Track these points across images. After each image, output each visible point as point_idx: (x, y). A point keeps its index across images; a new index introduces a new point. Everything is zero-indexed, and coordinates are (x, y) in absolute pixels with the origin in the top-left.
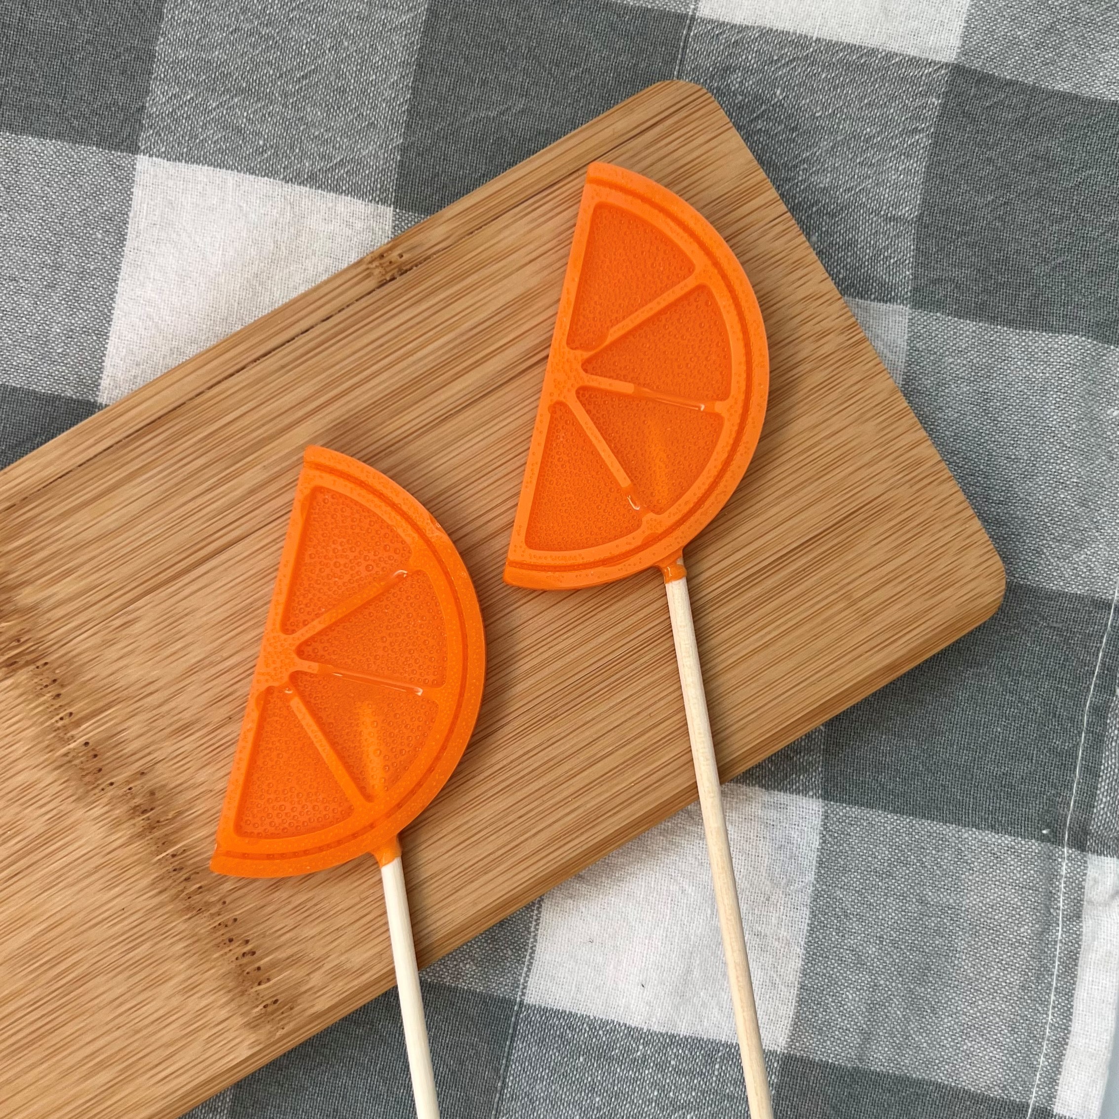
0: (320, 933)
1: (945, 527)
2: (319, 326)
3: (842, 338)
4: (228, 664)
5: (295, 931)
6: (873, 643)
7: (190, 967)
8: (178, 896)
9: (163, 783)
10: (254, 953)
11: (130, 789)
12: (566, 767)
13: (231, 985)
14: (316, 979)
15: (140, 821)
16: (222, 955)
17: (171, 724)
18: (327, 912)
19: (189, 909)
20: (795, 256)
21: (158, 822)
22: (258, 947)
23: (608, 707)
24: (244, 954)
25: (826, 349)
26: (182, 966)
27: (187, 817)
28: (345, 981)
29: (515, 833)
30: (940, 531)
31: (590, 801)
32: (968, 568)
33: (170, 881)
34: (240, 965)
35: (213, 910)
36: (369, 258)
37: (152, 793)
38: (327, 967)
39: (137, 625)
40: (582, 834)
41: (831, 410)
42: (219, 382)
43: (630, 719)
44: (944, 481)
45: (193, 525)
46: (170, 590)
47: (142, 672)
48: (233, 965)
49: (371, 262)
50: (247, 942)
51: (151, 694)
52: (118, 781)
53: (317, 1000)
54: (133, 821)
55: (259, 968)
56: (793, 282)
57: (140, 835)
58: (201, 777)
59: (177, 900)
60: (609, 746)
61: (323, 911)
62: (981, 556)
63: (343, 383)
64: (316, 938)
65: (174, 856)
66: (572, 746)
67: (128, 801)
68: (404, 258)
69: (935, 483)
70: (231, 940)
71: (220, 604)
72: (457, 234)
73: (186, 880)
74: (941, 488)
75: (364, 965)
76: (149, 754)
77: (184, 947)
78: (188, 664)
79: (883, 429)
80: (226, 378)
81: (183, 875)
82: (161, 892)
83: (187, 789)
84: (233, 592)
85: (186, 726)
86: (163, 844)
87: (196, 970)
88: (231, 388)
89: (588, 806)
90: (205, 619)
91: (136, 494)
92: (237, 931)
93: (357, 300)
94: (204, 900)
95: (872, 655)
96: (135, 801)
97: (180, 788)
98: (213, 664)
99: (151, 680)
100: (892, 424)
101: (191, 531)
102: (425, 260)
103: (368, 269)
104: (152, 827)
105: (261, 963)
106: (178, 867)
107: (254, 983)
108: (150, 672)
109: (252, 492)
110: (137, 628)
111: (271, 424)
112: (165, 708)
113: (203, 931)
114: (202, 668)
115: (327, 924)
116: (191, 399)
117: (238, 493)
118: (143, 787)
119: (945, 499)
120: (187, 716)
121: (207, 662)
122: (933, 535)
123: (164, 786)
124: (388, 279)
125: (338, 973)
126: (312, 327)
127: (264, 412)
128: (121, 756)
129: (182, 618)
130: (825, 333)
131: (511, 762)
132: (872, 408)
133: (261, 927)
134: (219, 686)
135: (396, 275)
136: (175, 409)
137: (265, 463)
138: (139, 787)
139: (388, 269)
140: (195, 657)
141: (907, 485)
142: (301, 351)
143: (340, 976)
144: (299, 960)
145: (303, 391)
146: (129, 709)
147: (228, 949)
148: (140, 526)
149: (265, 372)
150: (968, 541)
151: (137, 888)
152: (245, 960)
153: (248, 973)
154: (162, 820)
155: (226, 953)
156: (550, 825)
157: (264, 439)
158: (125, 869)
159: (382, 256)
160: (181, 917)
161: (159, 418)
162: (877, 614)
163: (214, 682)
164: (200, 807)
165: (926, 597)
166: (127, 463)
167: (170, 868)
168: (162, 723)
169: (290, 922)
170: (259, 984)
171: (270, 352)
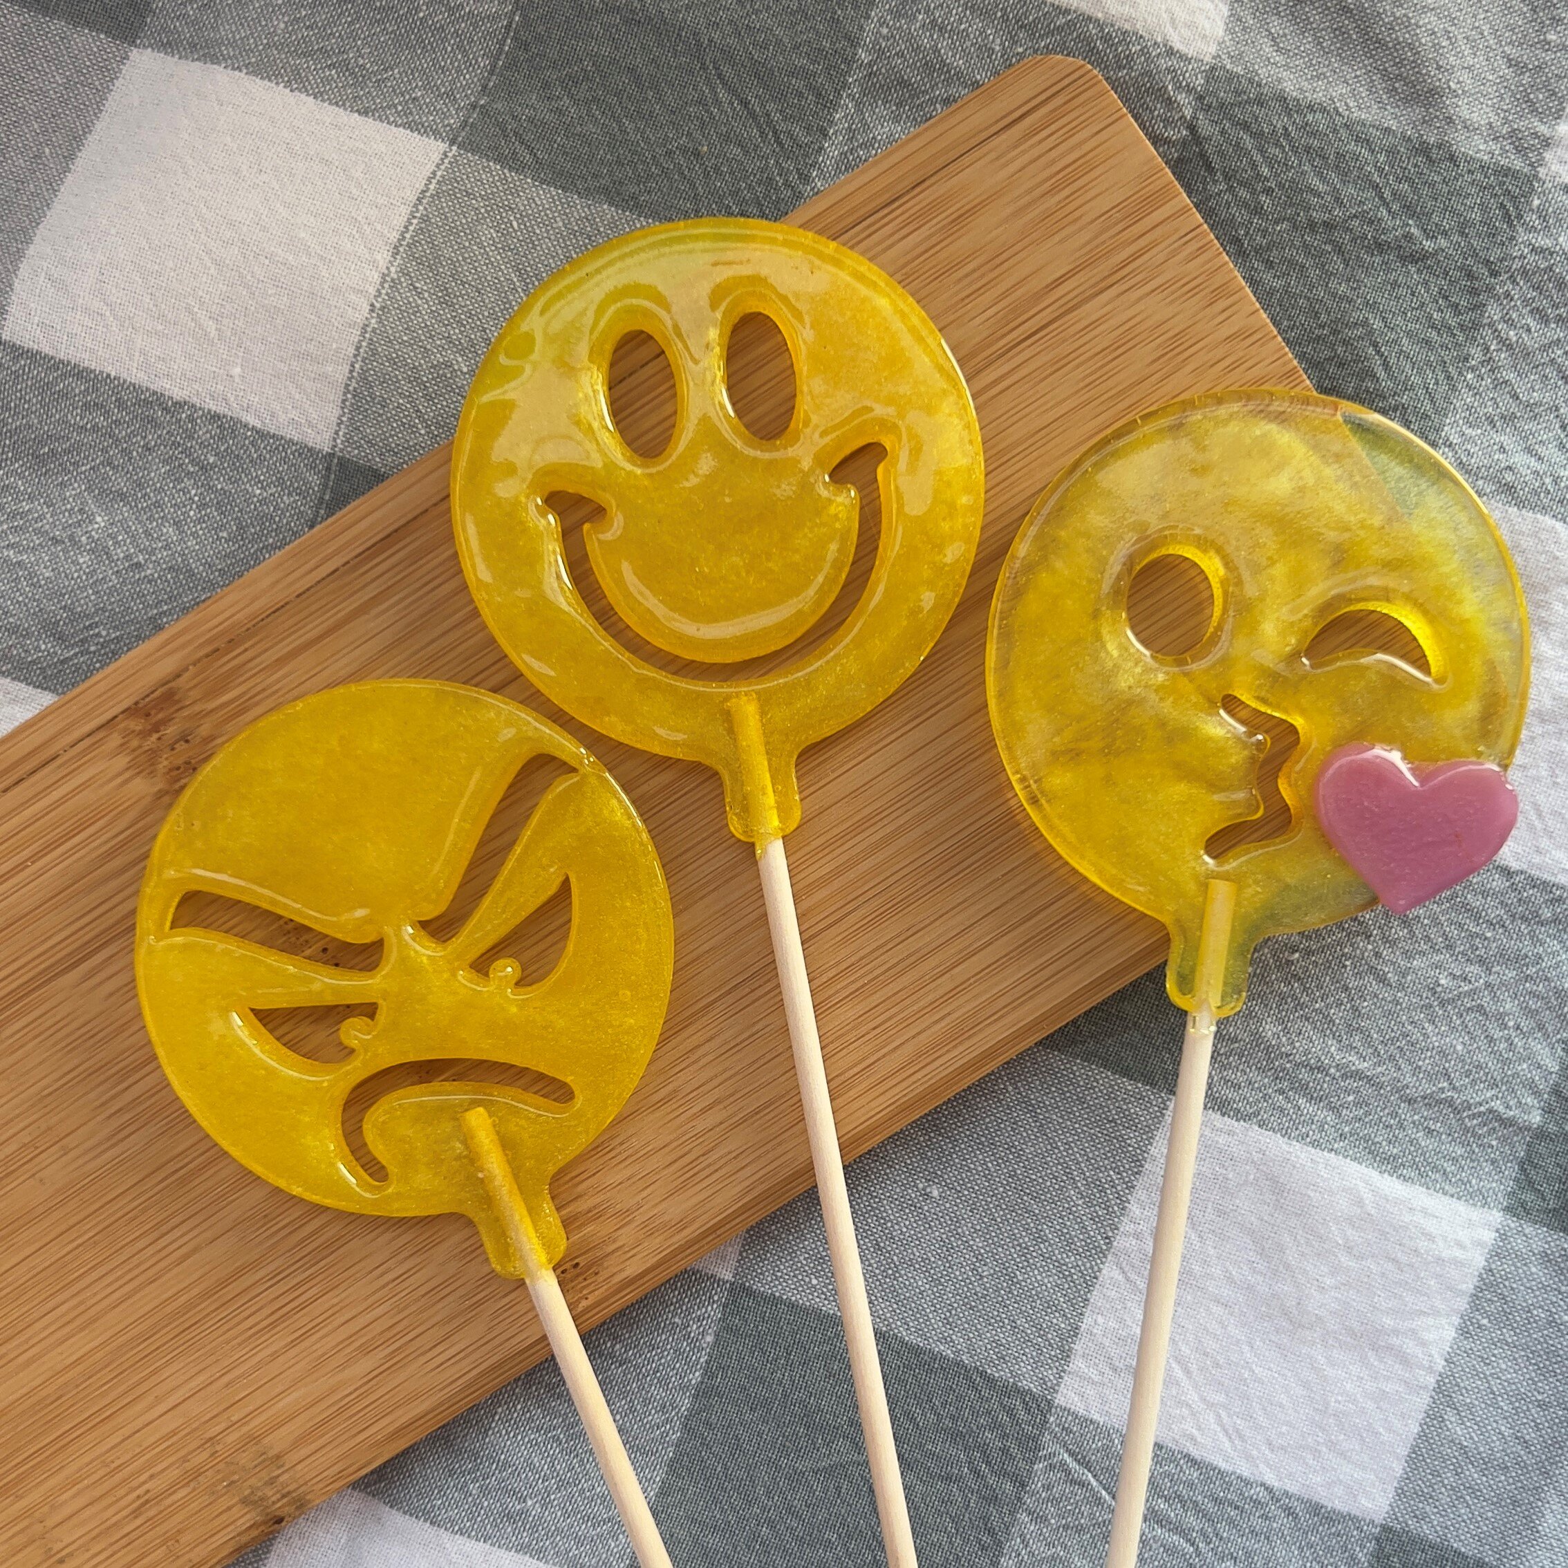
53: (628, 1263)
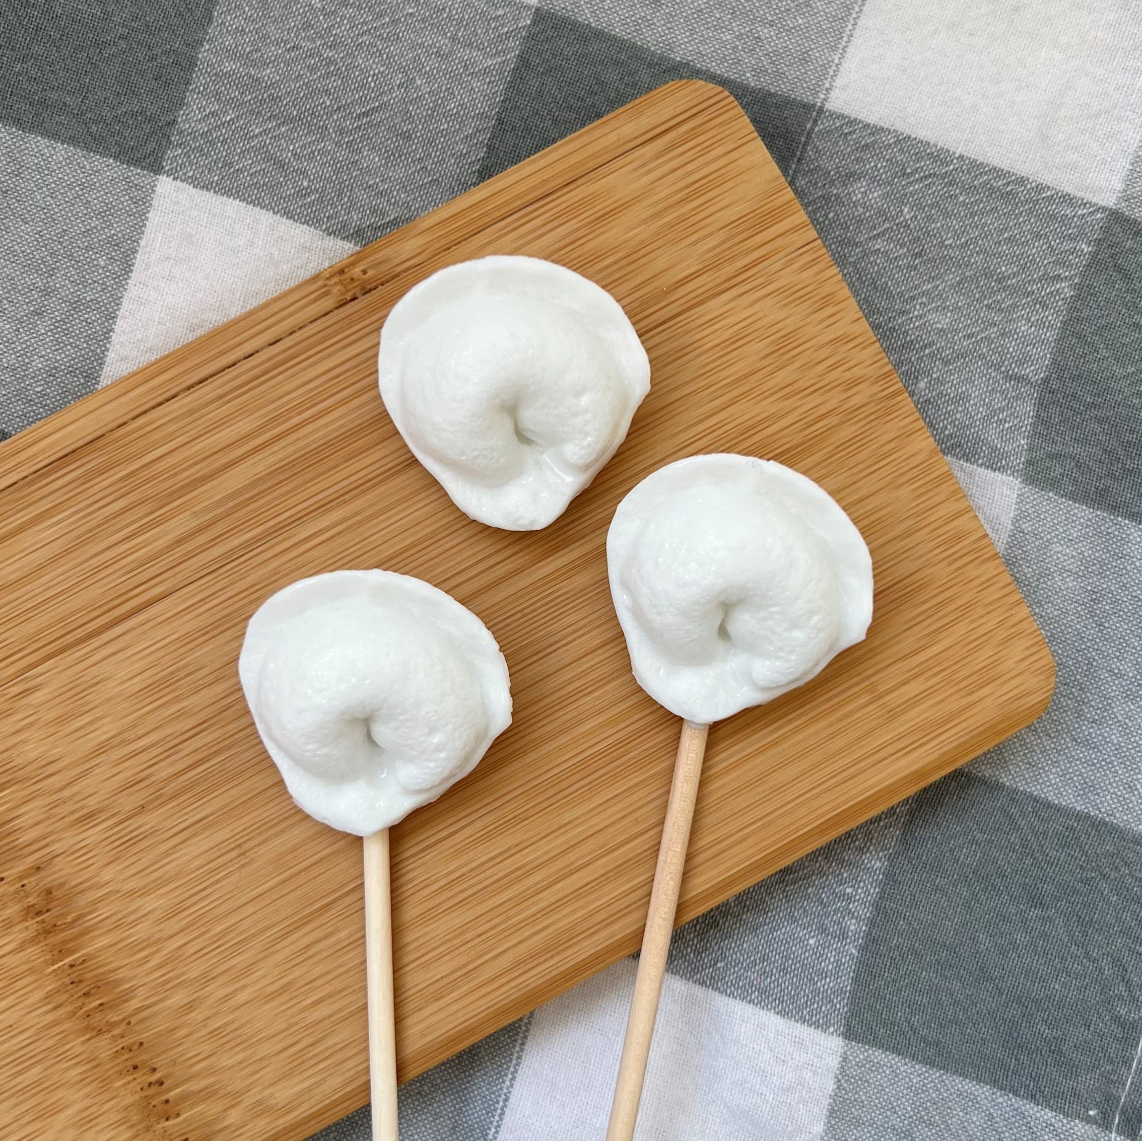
0: (240, 1063)
1: (988, 613)
2: (265, 351)
3: (876, 388)
4: (142, 744)
5: (213, 1058)
6: (899, 745)
7: (87, 1096)
8: (75, 1013)
9: (62, 880)
10: (161, 1084)
11: (23, 886)
12: (537, 877)
13: (135, 1118)
14: (234, 1116)
15: (32, 925)
16: (124, 1084)
17: (73, 812)
18: (251, 1038)
19: (87, 1029)
20: (826, 290)
21: (55, 925)
22: (168, 1076)
23: (587, 809)
24: (150, 1084)
25: (857, 400)
26: (78, 1095)
27: (91, 920)
28: (267, 1120)
29: (473, 953)
30: (982, 617)
31: (562, 920)
32: (1012, 661)
33: (66, 996)
34: (146, 1097)
35: (117, 1031)
36: (327, 274)
37: (49, 892)
38: (248, 1101)
39: (38, 694)
40: (552, 957)
41: (861, 471)
42: (145, 412)
43: (613, 823)
44: (988, 559)
45: (109, 579)
46: (78, 654)
47: (42, 749)
48: (137, 1097)
49: (328, 279)
50: (154, 1070)
51: (52, 775)
52: (9, 876)
54: (27, 924)
55: (167, 1101)
56: (822, 321)
57: (34, 940)
58: (106, 875)
59: (74, 1018)
60: (589, 854)
61: (244, 1037)
62: (1028, 648)
63: (291, 418)
64: (235, 1068)
65: (71, 966)
66: (546, 853)
67: (21, 900)
68: (367, 275)
69: (978, 561)
70: (135, 1068)
71: (135, 672)
72: (431, 249)
73: (84, 994)
74: (984, 567)
75: (290, 1102)
76: (47, 845)
77: (81, 1073)
78: (96, 742)
79: (919, 496)
80: (154, 407)
81: (82, 989)
82: (55, 1008)
83: (89, 888)
84: (151, 658)
85: (91, 815)
86: (60, 951)
87: (95, 1100)
88: (160, 418)
89: (560, 925)
90: (118, 689)
91: (43, 539)
92: (144, 1057)
93: (311, 322)
94: (106, 1019)
95: (897, 759)
96: (28, 900)
97: (81, 887)
98: (124, 743)
99: (51, 759)
100: (931, 490)
101: (105, 585)
102: (393, 278)
103: (325, 286)
104: (48, 931)
105: (171, 1095)
106: (76, 980)
107: (161, 1118)
108: (49, 750)
109: (179, 542)
110: (38, 697)
111: (204, 464)
112: (66, 793)
113: (102, 1055)
114: (113, 747)
115: (249, 1052)
116: (111, 431)
117: (161, 543)
118: (38, 884)
119: (989, 580)
120: (93, 803)
121: (117, 740)
122: (972, 622)
123: (64, 884)
124: (349, 298)
125: (260, 1109)
126: (258, 351)
127: (195, 449)
128: (14, 847)
129: (91, 687)
130: (856, 382)
131: (472, 870)
132: (908, 471)
133: (171, 1053)
134: (130, 770)
135: (358, 295)
136: (92, 441)
137: (196, 509)
138: (34, 884)
139: (349, 287)
140: (105, 733)
141: (945, 563)
142: (244, 378)
143: (262, 1114)
144: (215, 1092)
145: (243, 426)
146: (24, 793)
147: (131, 1078)
148: (44, 578)
149: (200, 401)
150: (1014, 630)
151: (27, 1002)
152: (151, 1092)
153: (154, 1106)
154: (59, 923)
155: (129, 1083)
156: (515, 946)
157: (195, 480)
158: (15, 979)
159: (342, 272)
160: (77, 1038)
161: (73, 451)
162: (905, 711)
163: (126, 764)
164: (104, 911)
165: (963, 693)
166: (35, 502)
167: (67, 980)
168: (62, 810)
169: (205, 1048)
170: (167, 1120)
171: (206, 379)
